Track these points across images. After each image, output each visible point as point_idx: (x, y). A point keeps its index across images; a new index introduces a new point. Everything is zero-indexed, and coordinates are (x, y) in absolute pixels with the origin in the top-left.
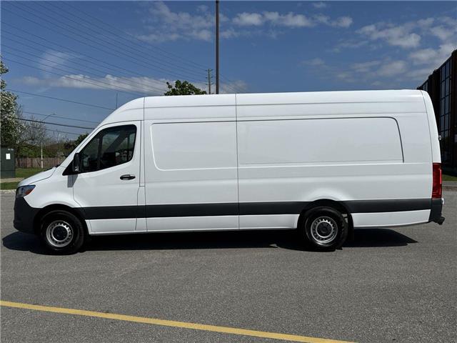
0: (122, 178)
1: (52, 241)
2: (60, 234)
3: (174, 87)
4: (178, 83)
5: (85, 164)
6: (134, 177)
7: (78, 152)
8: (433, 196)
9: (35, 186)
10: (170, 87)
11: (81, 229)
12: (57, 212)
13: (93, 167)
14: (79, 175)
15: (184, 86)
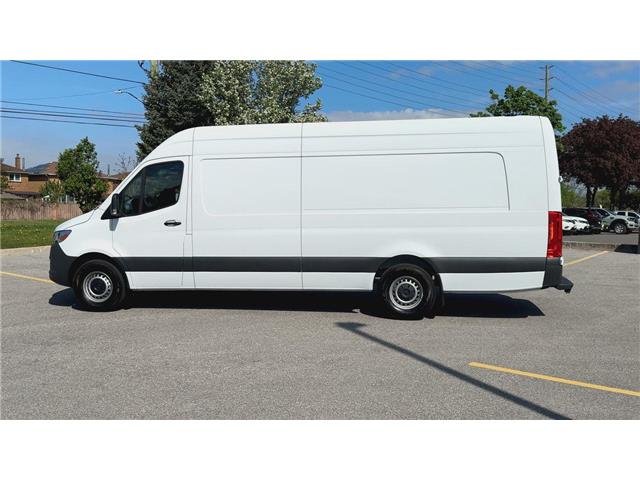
0: (166, 224)
1: (89, 295)
2: (98, 287)
3: (502, 96)
4: (509, 90)
5: (127, 207)
6: (179, 224)
7: (118, 193)
8: (548, 254)
9: (70, 231)
10: (495, 97)
11: (120, 282)
12: (94, 262)
13: (136, 210)
14: (120, 219)
15: (518, 94)
